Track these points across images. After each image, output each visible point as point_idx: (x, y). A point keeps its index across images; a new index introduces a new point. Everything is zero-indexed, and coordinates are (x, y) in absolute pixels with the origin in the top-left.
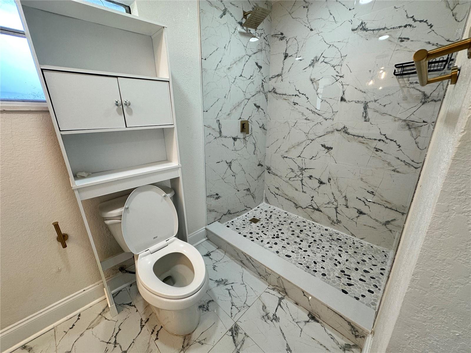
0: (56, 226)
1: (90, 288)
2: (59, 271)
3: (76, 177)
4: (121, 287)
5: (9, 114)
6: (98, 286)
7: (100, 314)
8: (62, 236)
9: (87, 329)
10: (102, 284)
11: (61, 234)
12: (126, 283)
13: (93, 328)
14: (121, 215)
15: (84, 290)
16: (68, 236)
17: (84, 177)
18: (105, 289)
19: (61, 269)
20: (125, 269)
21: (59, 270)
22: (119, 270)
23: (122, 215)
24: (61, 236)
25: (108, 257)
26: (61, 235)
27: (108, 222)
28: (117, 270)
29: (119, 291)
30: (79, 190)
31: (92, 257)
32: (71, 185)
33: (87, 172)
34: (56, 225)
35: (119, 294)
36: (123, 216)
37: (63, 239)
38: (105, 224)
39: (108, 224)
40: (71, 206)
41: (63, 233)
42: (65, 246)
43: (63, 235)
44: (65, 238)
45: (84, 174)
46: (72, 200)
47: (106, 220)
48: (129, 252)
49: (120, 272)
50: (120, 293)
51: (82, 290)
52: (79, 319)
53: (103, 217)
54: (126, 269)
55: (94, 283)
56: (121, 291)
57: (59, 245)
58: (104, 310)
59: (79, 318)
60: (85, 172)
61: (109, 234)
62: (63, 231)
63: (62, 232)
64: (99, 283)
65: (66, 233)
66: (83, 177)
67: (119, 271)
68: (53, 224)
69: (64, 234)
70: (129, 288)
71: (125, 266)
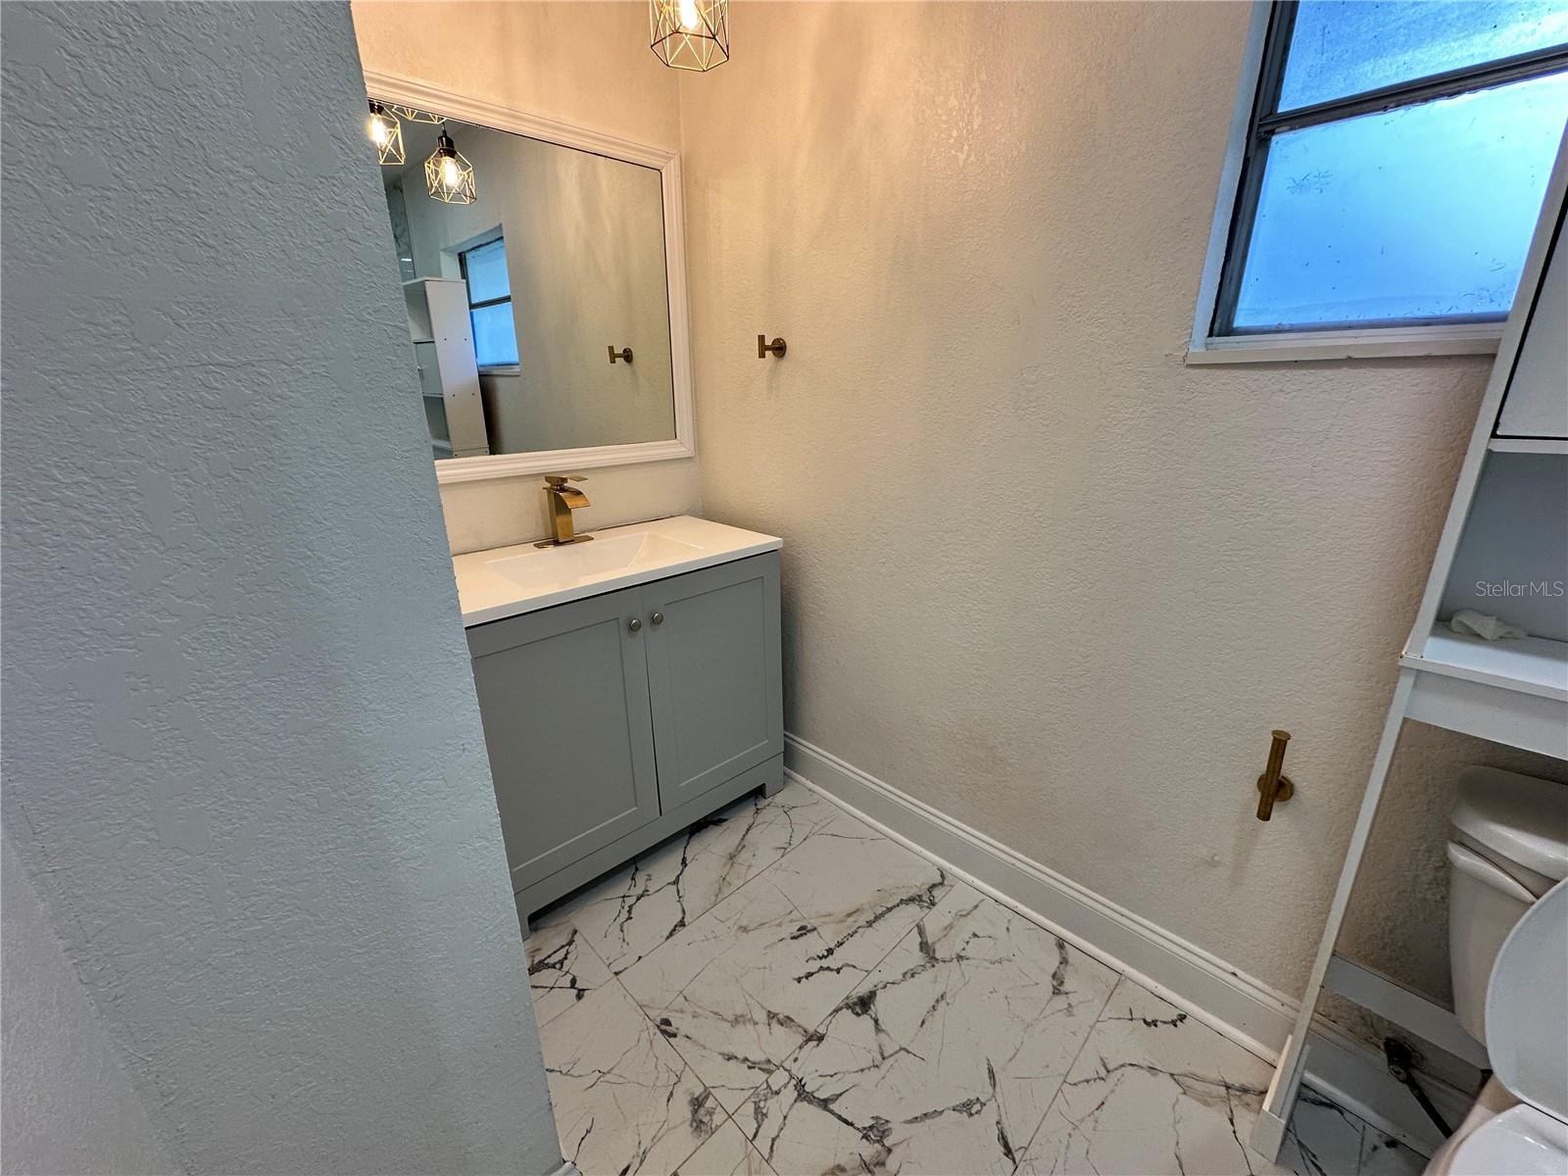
0: (1280, 744)
1: (1251, 986)
2: (1212, 863)
3: (1444, 623)
4: (1352, 1101)
5: (1354, 369)
6: (1276, 1005)
7: (1228, 1087)
8: (1274, 783)
9: (1172, 1075)
10: (1292, 1014)
11: (1276, 774)
12: (1377, 1112)
13: (1185, 1093)
14: (1556, 877)
15: (1234, 974)
16: (1292, 794)
17: (1479, 636)
18: (1290, 1037)
19: (1219, 862)
20: (1414, 1067)
21: (1213, 859)
22: (1385, 1044)
23: (1558, 882)
24: (1272, 782)
25: (1376, 965)
26: (1275, 778)
27: (1461, 857)
28: (1376, 1034)
29: (1332, 1105)
30: (1421, 677)
31: (1320, 913)
32: (1402, 648)
33: (1507, 623)
34: (1280, 741)
35: (1323, 1108)
36: (1559, 891)
37: (1275, 789)
38: (1445, 854)
39: (1458, 864)
40: (1359, 712)
41: (1285, 775)
42: (1264, 814)
43: (1280, 781)
44: (1281, 792)
45: (1488, 627)
46: (1378, 695)
47: (1462, 844)
48: (1478, 1038)
49: (1384, 1056)
50: (1328, 1110)
51: (1232, 968)
52: (1175, 1026)
53: (1455, 827)
54: (1416, 1074)
55: (1274, 986)
56: (1342, 1113)
57: (1254, 798)
58: (1245, 1090)
59: (1179, 1023)
60: (1498, 620)
61: (1438, 897)
62: (1289, 769)
63: (1283, 767)
64: (1287, 1004)
65: (1293, 781)
66: (1475, 637)
67: (1382, 1047)
68: (1274, 732)
69: (1285, 779)
70: (1377, 1141)
71: (1422, 1057)
